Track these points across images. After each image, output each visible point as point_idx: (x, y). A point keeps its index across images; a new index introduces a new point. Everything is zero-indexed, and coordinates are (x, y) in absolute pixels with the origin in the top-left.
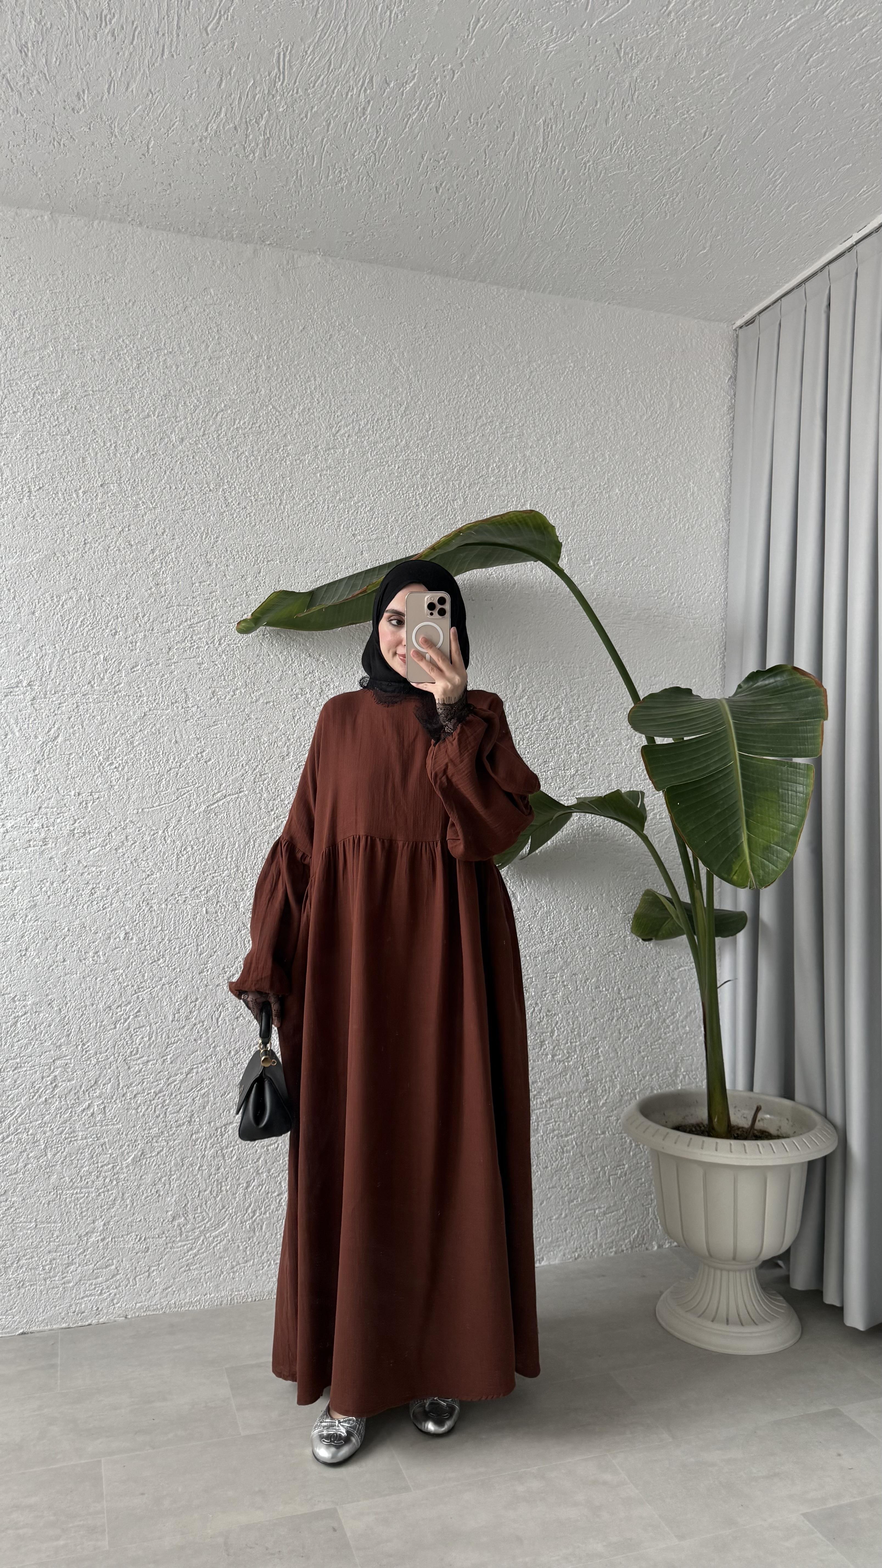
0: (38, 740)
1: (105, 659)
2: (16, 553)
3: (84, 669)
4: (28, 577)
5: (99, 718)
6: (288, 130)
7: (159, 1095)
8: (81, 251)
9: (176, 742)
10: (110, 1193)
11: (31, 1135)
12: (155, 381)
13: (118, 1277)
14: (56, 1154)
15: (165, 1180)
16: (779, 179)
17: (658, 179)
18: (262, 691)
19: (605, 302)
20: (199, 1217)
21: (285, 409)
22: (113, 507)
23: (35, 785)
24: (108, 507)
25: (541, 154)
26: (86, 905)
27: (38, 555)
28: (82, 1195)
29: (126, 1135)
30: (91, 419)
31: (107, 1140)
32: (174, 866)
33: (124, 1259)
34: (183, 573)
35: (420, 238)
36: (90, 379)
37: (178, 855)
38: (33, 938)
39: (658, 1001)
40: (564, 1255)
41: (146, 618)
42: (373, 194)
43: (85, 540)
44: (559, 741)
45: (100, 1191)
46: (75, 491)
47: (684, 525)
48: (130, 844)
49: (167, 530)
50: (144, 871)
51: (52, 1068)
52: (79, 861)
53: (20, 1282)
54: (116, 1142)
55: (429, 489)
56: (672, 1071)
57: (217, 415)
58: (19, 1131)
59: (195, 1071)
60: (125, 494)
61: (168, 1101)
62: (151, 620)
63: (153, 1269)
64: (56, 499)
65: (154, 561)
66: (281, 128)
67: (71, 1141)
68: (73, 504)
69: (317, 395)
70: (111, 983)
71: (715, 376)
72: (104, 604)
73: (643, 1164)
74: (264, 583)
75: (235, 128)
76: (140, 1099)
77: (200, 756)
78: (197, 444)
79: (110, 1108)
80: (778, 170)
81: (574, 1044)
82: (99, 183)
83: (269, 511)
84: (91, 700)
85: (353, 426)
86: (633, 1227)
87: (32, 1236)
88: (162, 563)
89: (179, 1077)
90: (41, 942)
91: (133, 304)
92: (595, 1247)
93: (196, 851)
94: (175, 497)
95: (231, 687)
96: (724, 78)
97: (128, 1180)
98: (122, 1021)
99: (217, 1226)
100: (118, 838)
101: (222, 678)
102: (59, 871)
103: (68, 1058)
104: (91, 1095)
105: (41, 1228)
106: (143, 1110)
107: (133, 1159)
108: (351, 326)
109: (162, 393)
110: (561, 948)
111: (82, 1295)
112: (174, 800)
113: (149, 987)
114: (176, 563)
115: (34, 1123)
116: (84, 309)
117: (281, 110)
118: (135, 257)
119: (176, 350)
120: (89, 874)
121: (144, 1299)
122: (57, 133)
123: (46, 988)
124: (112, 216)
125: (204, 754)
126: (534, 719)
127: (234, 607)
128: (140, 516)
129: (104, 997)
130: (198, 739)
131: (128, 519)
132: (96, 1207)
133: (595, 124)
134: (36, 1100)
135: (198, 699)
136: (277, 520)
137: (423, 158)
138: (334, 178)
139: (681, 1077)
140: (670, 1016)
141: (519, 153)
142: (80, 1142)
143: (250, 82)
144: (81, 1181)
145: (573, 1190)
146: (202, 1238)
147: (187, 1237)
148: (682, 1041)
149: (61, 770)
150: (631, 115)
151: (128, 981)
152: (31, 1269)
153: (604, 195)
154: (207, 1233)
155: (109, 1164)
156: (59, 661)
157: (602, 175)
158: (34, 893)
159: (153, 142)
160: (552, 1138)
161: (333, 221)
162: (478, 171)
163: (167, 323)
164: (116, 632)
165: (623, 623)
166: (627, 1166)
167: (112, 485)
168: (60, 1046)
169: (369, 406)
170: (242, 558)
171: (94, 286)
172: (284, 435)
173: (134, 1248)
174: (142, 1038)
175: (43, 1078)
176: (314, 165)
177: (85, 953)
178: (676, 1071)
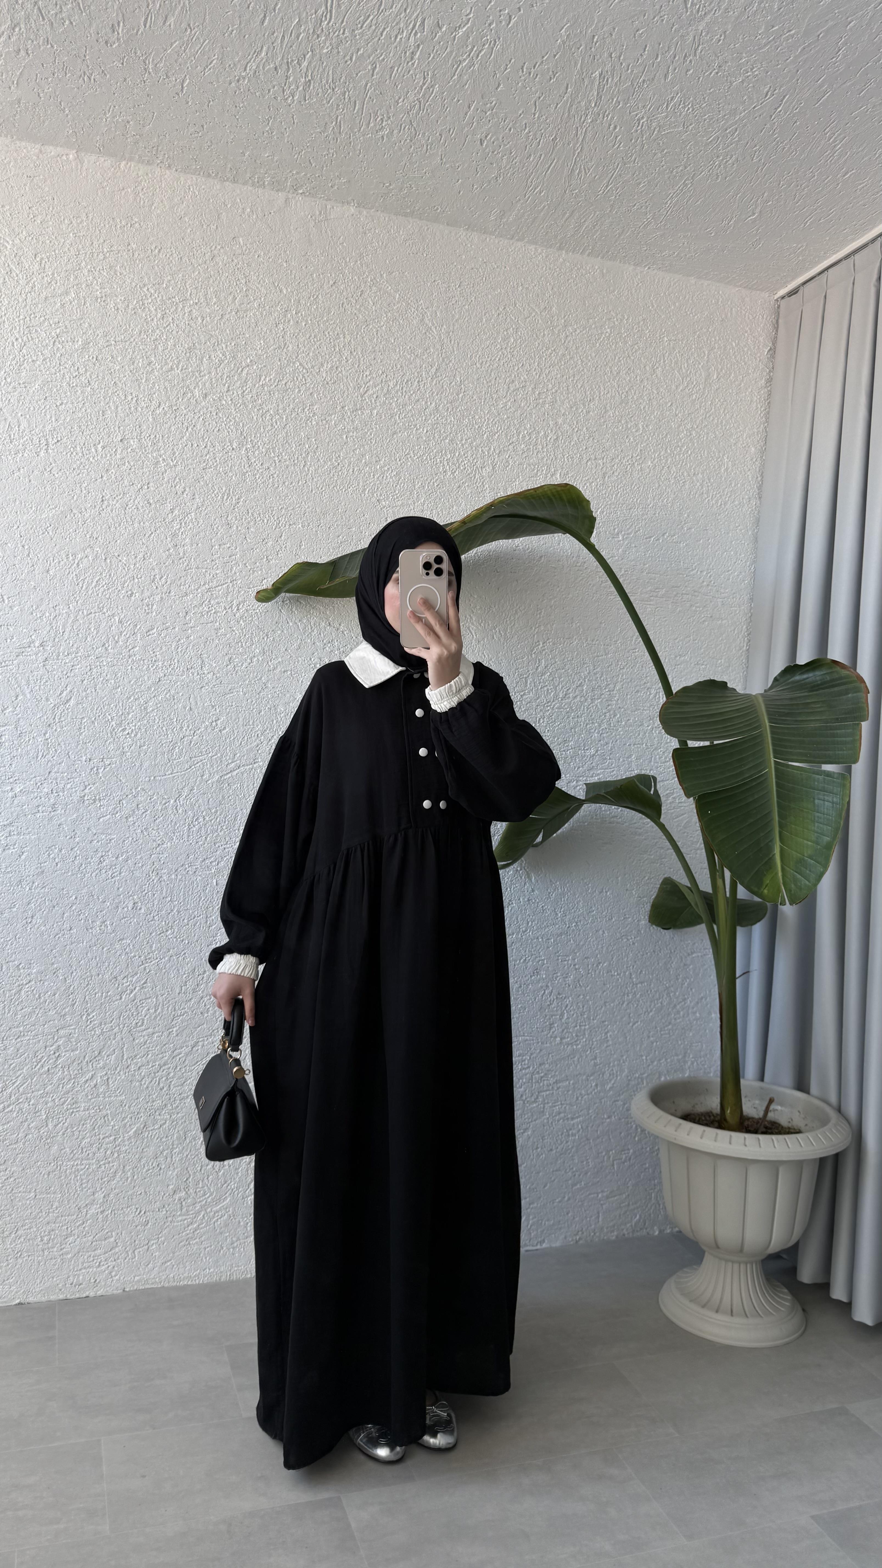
0: (49, 703)
1: (120, 622)
2: (32, 508)
3: (98, 631)
4: (43, 534)
5: (113, 681)
6: (331, 72)
7: (164, 1068)
8: (107, 193)
9: (191, 709)
10: (111, 1165)
11: (33, 1105)
12: (180, 332)
13: (117, 1250)
14: (57, 1125)
15: (167, 1154)
16: (838, 144)
17: (713, 139)
18: (280, 660)
19: (645, 266)
20: (200, 1191)
21: (313, 367)
22: (132, 464)
23: (45, 749)
24: (127, 464)
25: (594, 108)
26: (94, 873)
27: (54, 511)
28: (83, 1167)
29: (129, 1107)
30: (112, 370)
31: (109, 1112)
32: (186, 835)
33: (124, 1232)
34: (202, 534)
35: (459, 193)
36: (113, 328)
37: (189, 825)
38: (39, 905)
39: (669, 987)
40: (565, 1238)
41: (163, 580)
42: (414, 144)
43: (103, 497)
44: (579, 720)
45: (101, 1163)
46: (94, 445)
47: (717, 502)
48: (140, 812)
49: (187, 489)
50: (154, 841)
51: (56, 1038)
52: (88, 829)
53: (18, 1253)
54: (118, 1114)
55: (457, 455)
56: (680, 1057)
57: (242, 371)
58: (21, 1101)
59: (200, 1044)
60: (145, 451)
61: (172, 1074)
62: (168, 583)
63: (152, 1242)
64: (74, 454)
65: (172, 521)
66: (324, 70)
67: (72, 1112)
68: (91, 459)
69: (346, 353)
70: (118, 954)
71: (754, 348)
72: (120, 564)
73: (648, 1149)
74: (286, 547)
75: (276, 68)
76: (144, 1071)
77: (214, 724)
78: (220, 400)
79: (114, 1079)
80: (839, 135)
81: (583, 1028)
82: (128, 122)
83: (293, 473)
84: (105, 664)
85: (382, 387)
86: (636, 1211)
87: (31, 1207)
88: (181, 524)
89: (185, 1050)
90: (47, 910)
91: (159, 252)
92: (596, 1231)
93: (207, 822)
94: (197, 455)
95: (248, 654)
96: (794, 34)
97: (129, 1153)
98: (128, 991)
99: (218, 1201)
100: (129, 806)
101: (240, 644)
102: (68, 837)
103: (73, 1027)
104: (94, 1065)
105: (40, 1199)
106: (147, 1083)
107: (136, 1131)
108: (383, 282)
109: (186, 345)
110: (574, 930)
111: (80, 1267)
112: (187, 769)
113: (157, 959)
114: (195, 524)
115: (35, 1093)
116: (108, 254)
117: (325, 51)
118: (162, 202)
119: (202, 301)
120: (98, 842)
121: (142, 1272)
122: (88, 67)
123: (52, 956)
124: (140, 157)
125: (219, 722)
126: (556, 696)
127: (254, 572)
128: (160, 474)
129: (110, 967)
130: (213, 707)
131: (148, 477)
132: (96, 1178)
133: (653, 79)
134: (39, 1069)
135: (214, 665)
136: (300, 482)
137: (469, 107)
138: (375, 125)
139: (689, 1063)
140: (681, 1002)
141: (571, 106)
142: (82, 1113)
143: (295, 20)
144: (82, 1153)
145: (577, 1174)
146: (203, 1213)
147: (187, 1211)
148: (692, 1027)
149: (73, 734)
150: (691, 71)
151: (135, 952)
152: (29, 1240)
153: (655, 154)
154: (208, 1208)
155: (110, 1136)
156: (73, 622)
157: (656, 132)
158: (41, 860)
159: (188, 81)
160: (558, 1121)
161: (371, 170)
162: (526, 124)
163: (193, 272)
164: (132, 593)
165: (651, 601)
166: (631, 1151)
167: (132, 441)
168: (65, 1015)
169: (399, 366)
170: (263, 521)
171: (119, 231)
172: (311, 394)
173: (133, 1221)
174: (149, 1010)
175: (46, 1048)
176: (355, 111)
177: (92, 922)
178: (684, 1056)
